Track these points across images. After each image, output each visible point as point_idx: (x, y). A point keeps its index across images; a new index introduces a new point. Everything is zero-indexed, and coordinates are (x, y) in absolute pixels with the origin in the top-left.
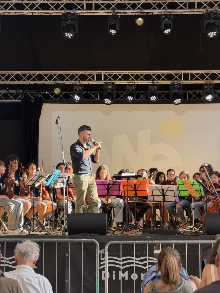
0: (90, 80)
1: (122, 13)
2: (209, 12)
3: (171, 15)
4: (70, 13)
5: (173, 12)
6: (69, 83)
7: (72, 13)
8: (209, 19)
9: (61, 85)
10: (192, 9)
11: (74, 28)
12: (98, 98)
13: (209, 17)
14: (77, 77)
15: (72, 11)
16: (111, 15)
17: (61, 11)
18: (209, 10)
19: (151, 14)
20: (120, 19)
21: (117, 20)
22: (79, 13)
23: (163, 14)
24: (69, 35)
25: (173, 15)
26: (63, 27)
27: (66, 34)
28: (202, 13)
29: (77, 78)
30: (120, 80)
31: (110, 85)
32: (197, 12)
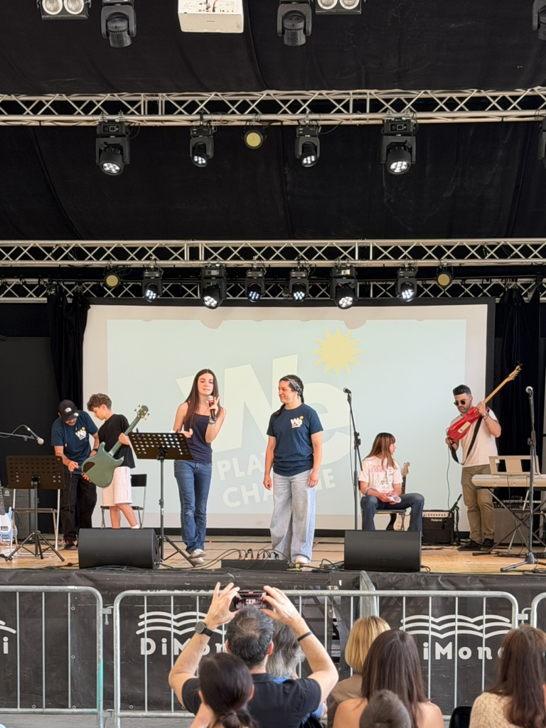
0: (176, 259)
1: (219, 121)
2: (393, 119)
3: (317, 126)
4: (113, 121)
5: (322, 120)
6: (137, 263)
7: (117, 121)
8: (394, 135)
9: (121, 268)
10: (359, 114)
11: (122, 153)
12: (197, 295)
13: (392, 130)
14: (150, 252)
15: (116, 118)
16: (196, 127)
17: (96, 118)
18: (393, 115)
19: (279, 124)
20: (214, 134)
21: (209, 136)
22: (132, 123)
23: (302, 123)
24: (112, 168)
25: (321, 126)
26: (100, 151)
27: (105, 165)
28: (381, 122)
29: (151, 255)
30: (235, 258)
31: (216, 268)
32: (370, 119)
